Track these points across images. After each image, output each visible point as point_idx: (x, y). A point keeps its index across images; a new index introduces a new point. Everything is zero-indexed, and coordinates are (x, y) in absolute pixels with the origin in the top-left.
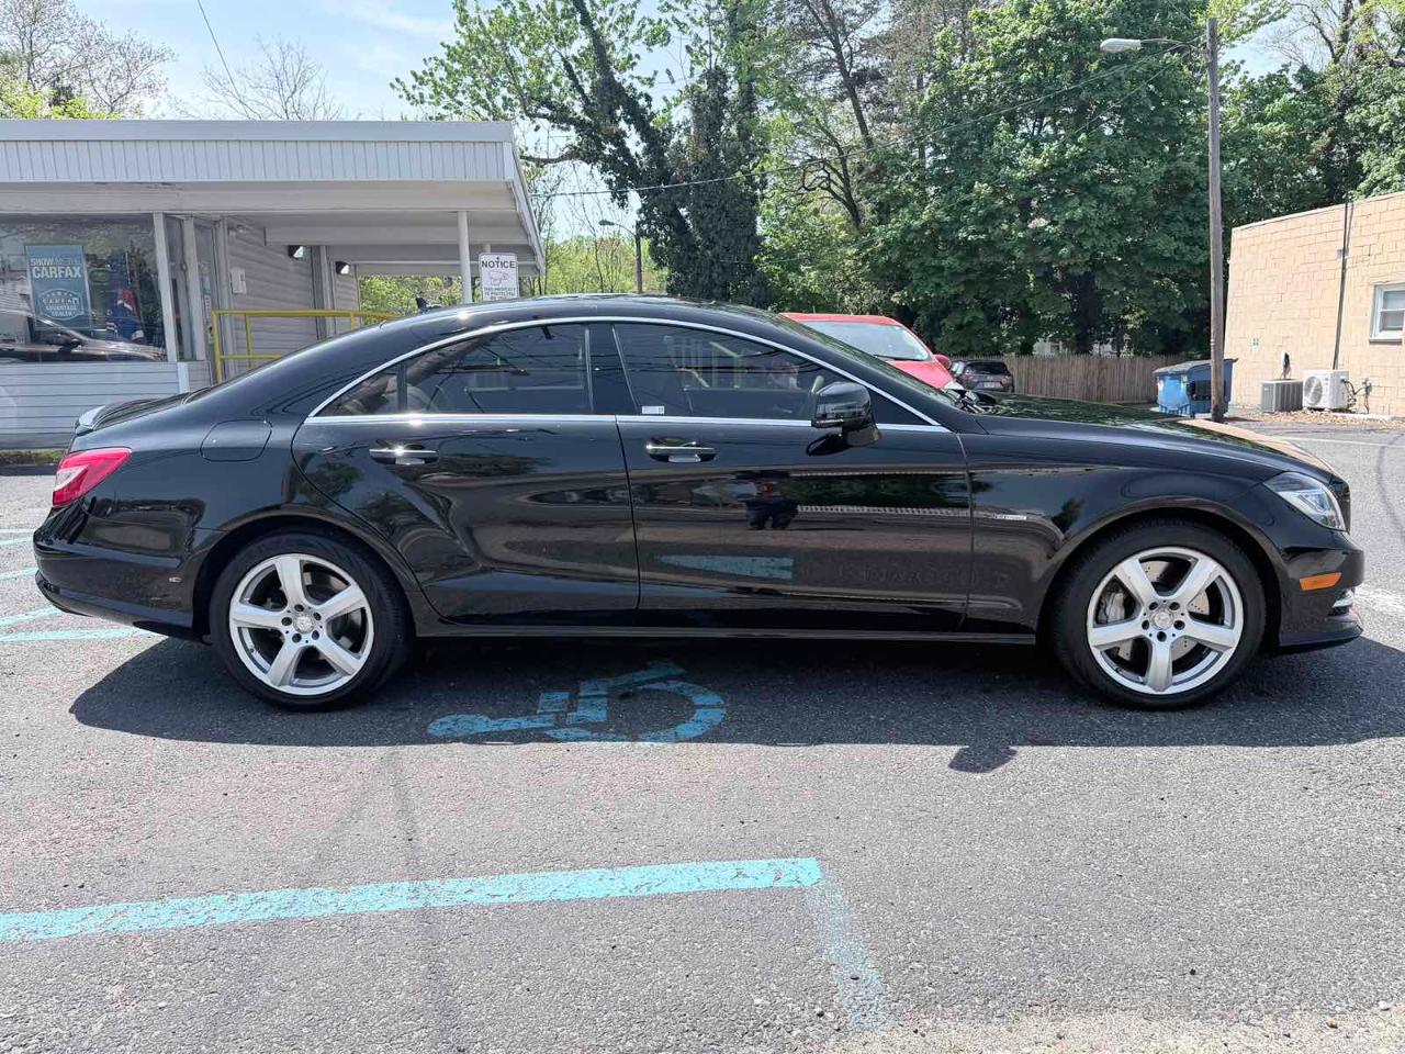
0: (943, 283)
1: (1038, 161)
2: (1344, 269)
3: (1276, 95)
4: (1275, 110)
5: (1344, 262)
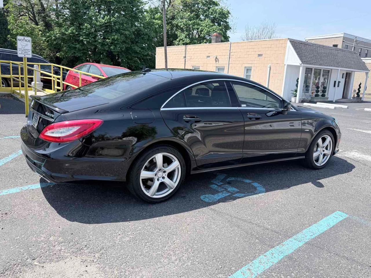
0: (76, 52)
1: (104, 21)
2: (185, 61)
3: (157, 13)
4: (158, 17)
5: (185, 59)
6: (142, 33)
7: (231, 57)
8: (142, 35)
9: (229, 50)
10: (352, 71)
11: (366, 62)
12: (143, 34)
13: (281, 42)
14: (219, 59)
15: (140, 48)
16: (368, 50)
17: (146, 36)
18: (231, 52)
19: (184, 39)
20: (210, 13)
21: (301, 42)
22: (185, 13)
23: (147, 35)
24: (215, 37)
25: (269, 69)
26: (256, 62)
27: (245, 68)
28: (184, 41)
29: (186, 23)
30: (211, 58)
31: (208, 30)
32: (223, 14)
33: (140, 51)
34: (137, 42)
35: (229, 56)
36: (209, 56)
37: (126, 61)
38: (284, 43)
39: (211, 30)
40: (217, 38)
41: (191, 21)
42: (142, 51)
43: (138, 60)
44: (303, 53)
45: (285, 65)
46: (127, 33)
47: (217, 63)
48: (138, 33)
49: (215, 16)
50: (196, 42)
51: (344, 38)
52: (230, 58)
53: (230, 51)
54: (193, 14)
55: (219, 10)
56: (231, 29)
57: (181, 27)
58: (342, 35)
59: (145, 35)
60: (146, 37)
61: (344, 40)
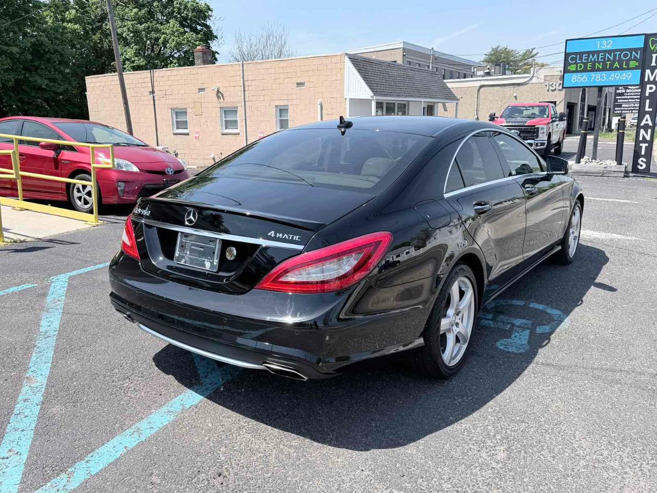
2: (154, 100)
3: (67, 10)
4: (71, 17)
5: (154, 97)
6: (47, 50)
7: (246, 89)
8: (46, 53)
9: (242, 76)
10: (434, 103)
11: (450, 85)
12: (49, 51)
13: (334, 59)
14: (224, 95)
15: (46, 79)
16: (445, 69)
17: (55, 55)
18: (245, 79)
19: (133, 59)
20: (175, 10)
21: (363, 60)
22: (127, 10)
23: (57, 53)
24: (200, 54)
25: (319, 107)
26: (294, 97)
27: (276, 108)
28: (133, 62)
29: (133, 29)
30: (207, 93)
31: (177, 40)
32: (201, 11)
33: (47, 85)
34: (37, 68)
35: (242, 87)
36: (204, 89)
37: (18, 107)
38: (339, 61)
39: (183, 40)
40: (205, 56)
41: (141, 25)
42: (51, 84)
43: (45, 104)
44: (371, 77)
45: (346, 99)
46: (15, 50)
47: (221, 100)
48: (37, 50)
49: (186, 14)
50: (158, 63)
51: (404, 50)
52: (244, 91)
53: (243, 78)
54: (143, 12)
55: (192, 3)
56: (217, 38)
57: (124, 35)
58: (402, 46)
59: (52, 54)
60: (56, 58)
61: (405, 54)
